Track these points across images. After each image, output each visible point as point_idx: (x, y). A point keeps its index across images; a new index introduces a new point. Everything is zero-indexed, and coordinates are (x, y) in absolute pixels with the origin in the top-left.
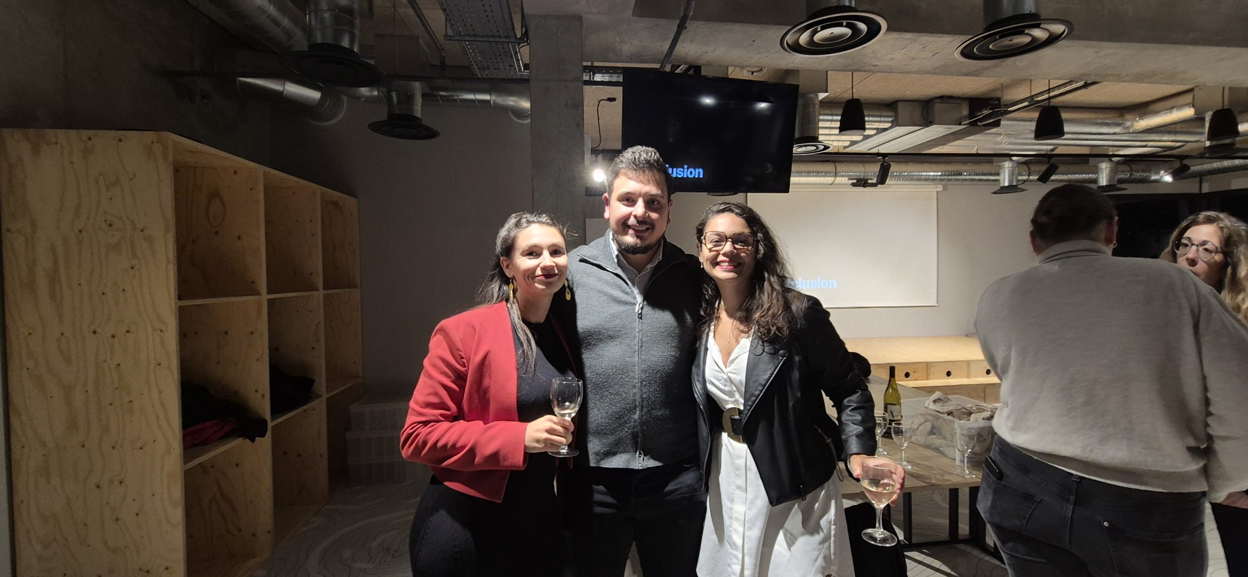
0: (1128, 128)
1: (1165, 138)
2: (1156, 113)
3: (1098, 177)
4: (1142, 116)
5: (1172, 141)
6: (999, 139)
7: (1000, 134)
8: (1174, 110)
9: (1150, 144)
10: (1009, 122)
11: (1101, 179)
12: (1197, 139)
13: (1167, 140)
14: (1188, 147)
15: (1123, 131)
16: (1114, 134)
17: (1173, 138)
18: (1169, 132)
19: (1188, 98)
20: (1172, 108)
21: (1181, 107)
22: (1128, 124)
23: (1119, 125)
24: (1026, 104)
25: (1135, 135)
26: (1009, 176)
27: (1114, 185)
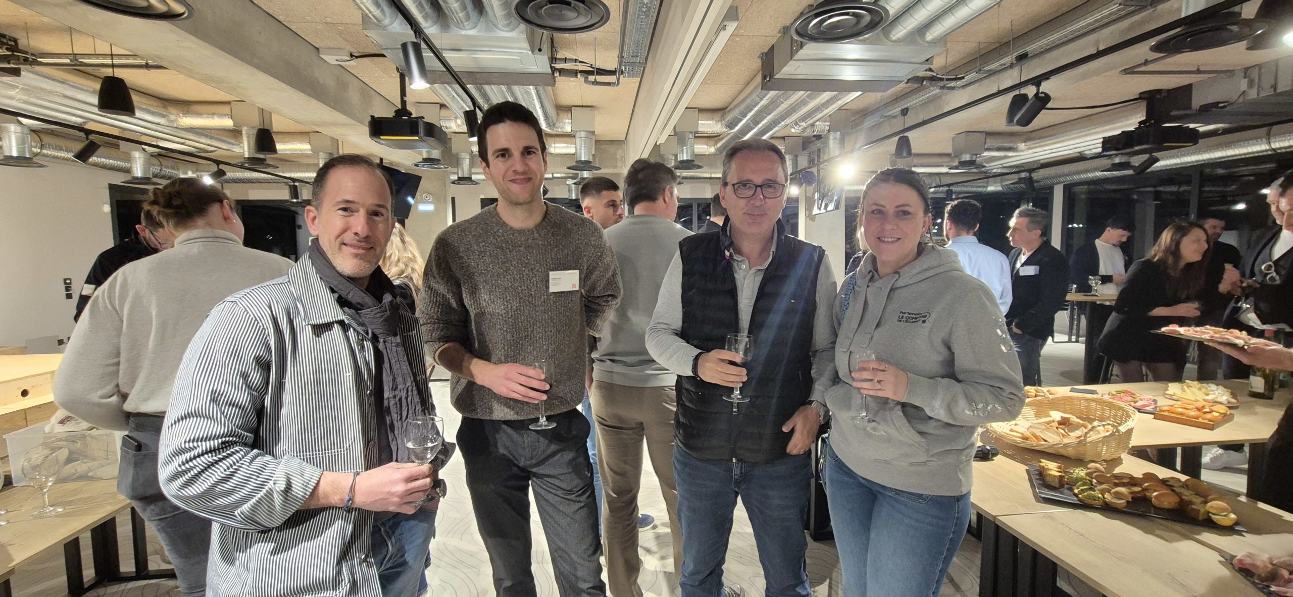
0: (172, 121)
1: (203, 140)
2: (199, 114)
3: (131, 167)
4: (187, 113)
5: (208, 145)
6: (12, 93)
7: (14, 87)
8: (216, 117)
9: (188, 142)
10: (31, 75)
11: (134, 169)
12: (228, 148)
13: (203, 143)
14: (220, 152)
15: (167, 124)
16: (158, 124)
17: (209, 142)
18: (206, 136)
19: (226, 109)
20: (214, 114)
21: (221, 115)
22: (173, 117)
23: (163, 116)
24: (68, 61)
25: (175, 130)
26: (18, 144)
27: (149, 179)
